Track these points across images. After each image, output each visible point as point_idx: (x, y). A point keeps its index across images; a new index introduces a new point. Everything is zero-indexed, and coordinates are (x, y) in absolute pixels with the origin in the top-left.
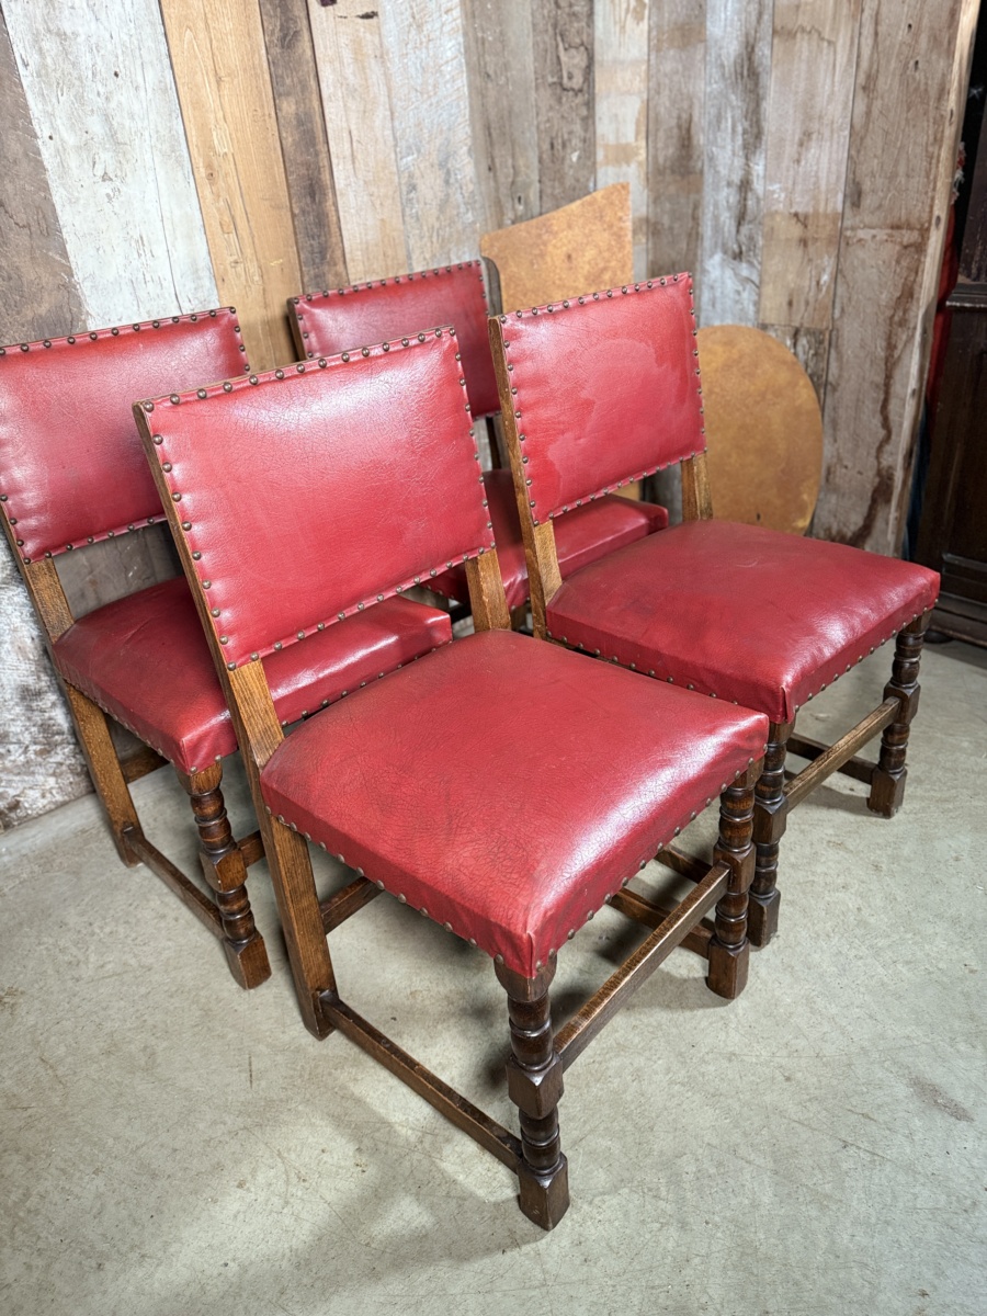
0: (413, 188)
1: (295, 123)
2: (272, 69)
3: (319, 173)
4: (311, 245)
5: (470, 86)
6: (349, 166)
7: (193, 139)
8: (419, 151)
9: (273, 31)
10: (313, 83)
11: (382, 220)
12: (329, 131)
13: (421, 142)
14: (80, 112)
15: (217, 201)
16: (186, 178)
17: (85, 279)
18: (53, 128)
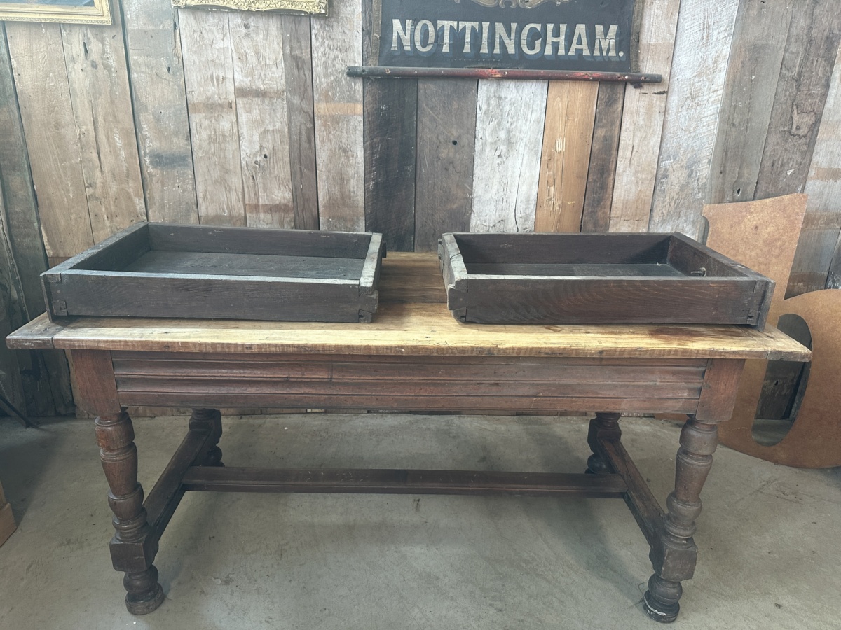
0: (667, 177)
1: (602, 139)
2: (598, 115)
3: (609, 164)
4: (594, 197)
5: (719, 129)
6: (628, 163)
7: (545, 143)
8: (675, 159)
9: (602, 100)
10: (618, 123)
11: (640, 190)
12: (620, 144)
13: (678, 154)
14: (498, 129)
15: (549, 171)
16: (537, 159)
17: (476, 197)
18: (484, 134)
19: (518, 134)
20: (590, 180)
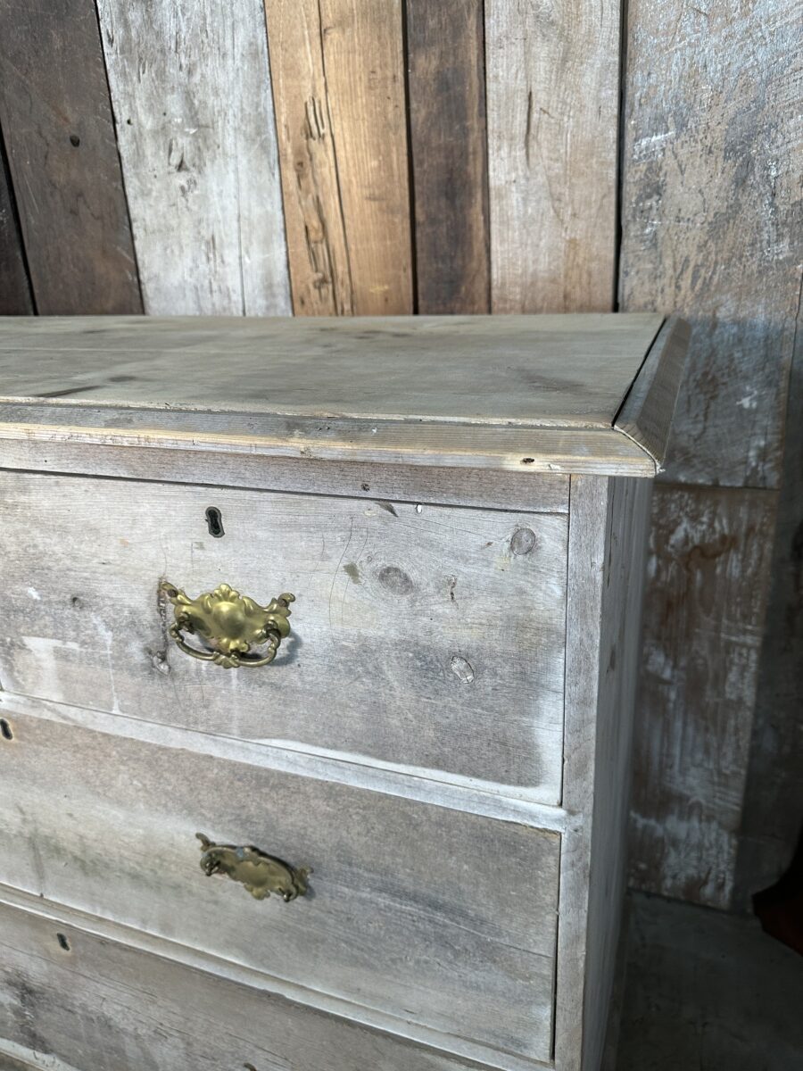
0: (658, 190)
1: (434, 86)
3: (467, 163)
6: (520, 153)
8: (681, 126)
11: (573, 243)
12: (490, 95)
14: (160, 90)
15: (306, 198)
16: (271, 168)
17: (150, 279)
18: (132, 110)
19: (211, 101)
20: (420, 217)
